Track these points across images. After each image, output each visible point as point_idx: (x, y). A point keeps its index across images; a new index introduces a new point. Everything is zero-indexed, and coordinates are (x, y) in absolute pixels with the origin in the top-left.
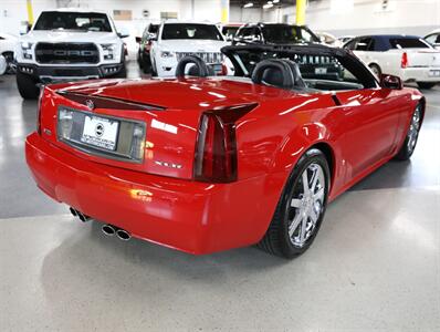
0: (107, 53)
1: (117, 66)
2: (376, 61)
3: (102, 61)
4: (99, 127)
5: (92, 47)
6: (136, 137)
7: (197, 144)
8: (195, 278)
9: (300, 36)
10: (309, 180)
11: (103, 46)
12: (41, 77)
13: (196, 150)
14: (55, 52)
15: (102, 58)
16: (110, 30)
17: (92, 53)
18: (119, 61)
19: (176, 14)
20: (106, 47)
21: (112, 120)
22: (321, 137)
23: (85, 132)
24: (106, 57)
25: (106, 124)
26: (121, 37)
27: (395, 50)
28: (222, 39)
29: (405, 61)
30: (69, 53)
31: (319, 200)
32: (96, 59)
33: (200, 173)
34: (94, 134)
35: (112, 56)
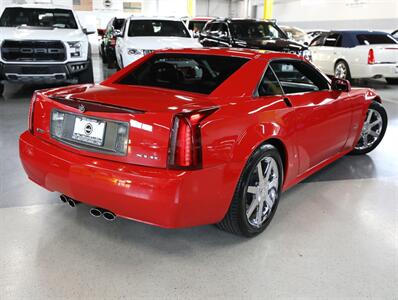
0: (73, 50)
1: (84, 64)
2: (343, 58)
3: (69, 59)
4: (88, 127)
5: (58, 45)
6: (120, 135)
7: (170, 140)
8: (170, 253)
9: (268, 32)
10: (263, 171)
11: (70, 43)
12: (7, 74)
13: (170, 145)
14: (21, 50)
15: (69, 55)
16: (76, 28)
17: (60, 51)
18: (86, 59)
19: (140, 4)
20: (72, 44)
21: (99, 121)
22: (275, 134)
23: (75, 131)
24: (72, 55)
25: (94, 124)
26: (87, 34)
27: (362, 46)
28: (188, 36)
29: (371, 58)
30: (36, 51)
31: (273, 188)
32: (63, 56)
33: (172, 163)
34: (83, 132)
35: (78, 53)
